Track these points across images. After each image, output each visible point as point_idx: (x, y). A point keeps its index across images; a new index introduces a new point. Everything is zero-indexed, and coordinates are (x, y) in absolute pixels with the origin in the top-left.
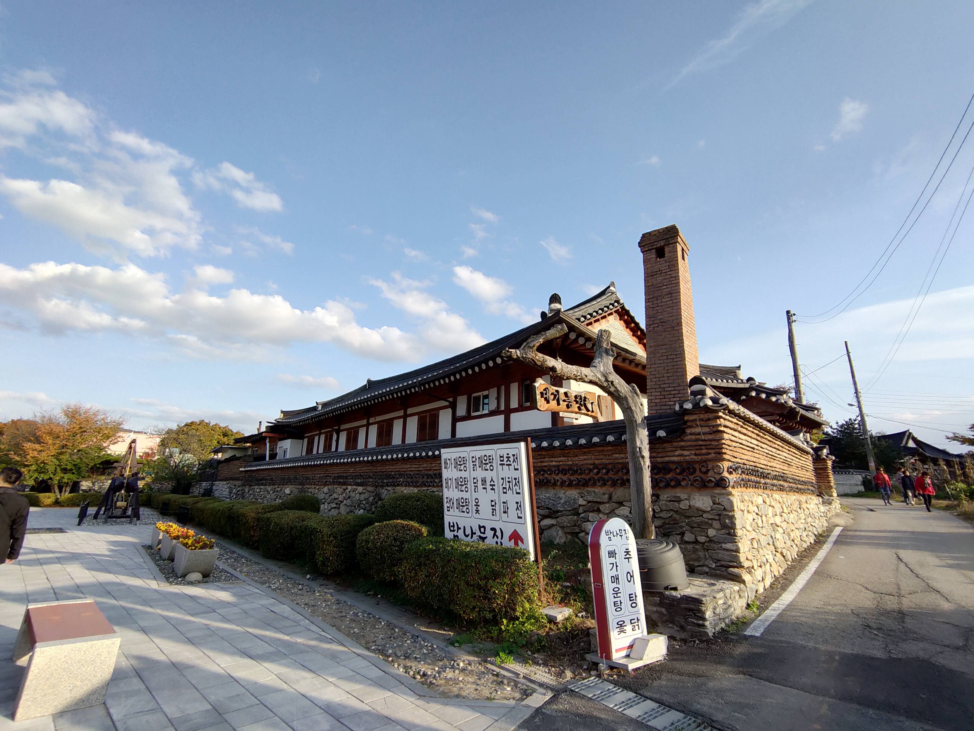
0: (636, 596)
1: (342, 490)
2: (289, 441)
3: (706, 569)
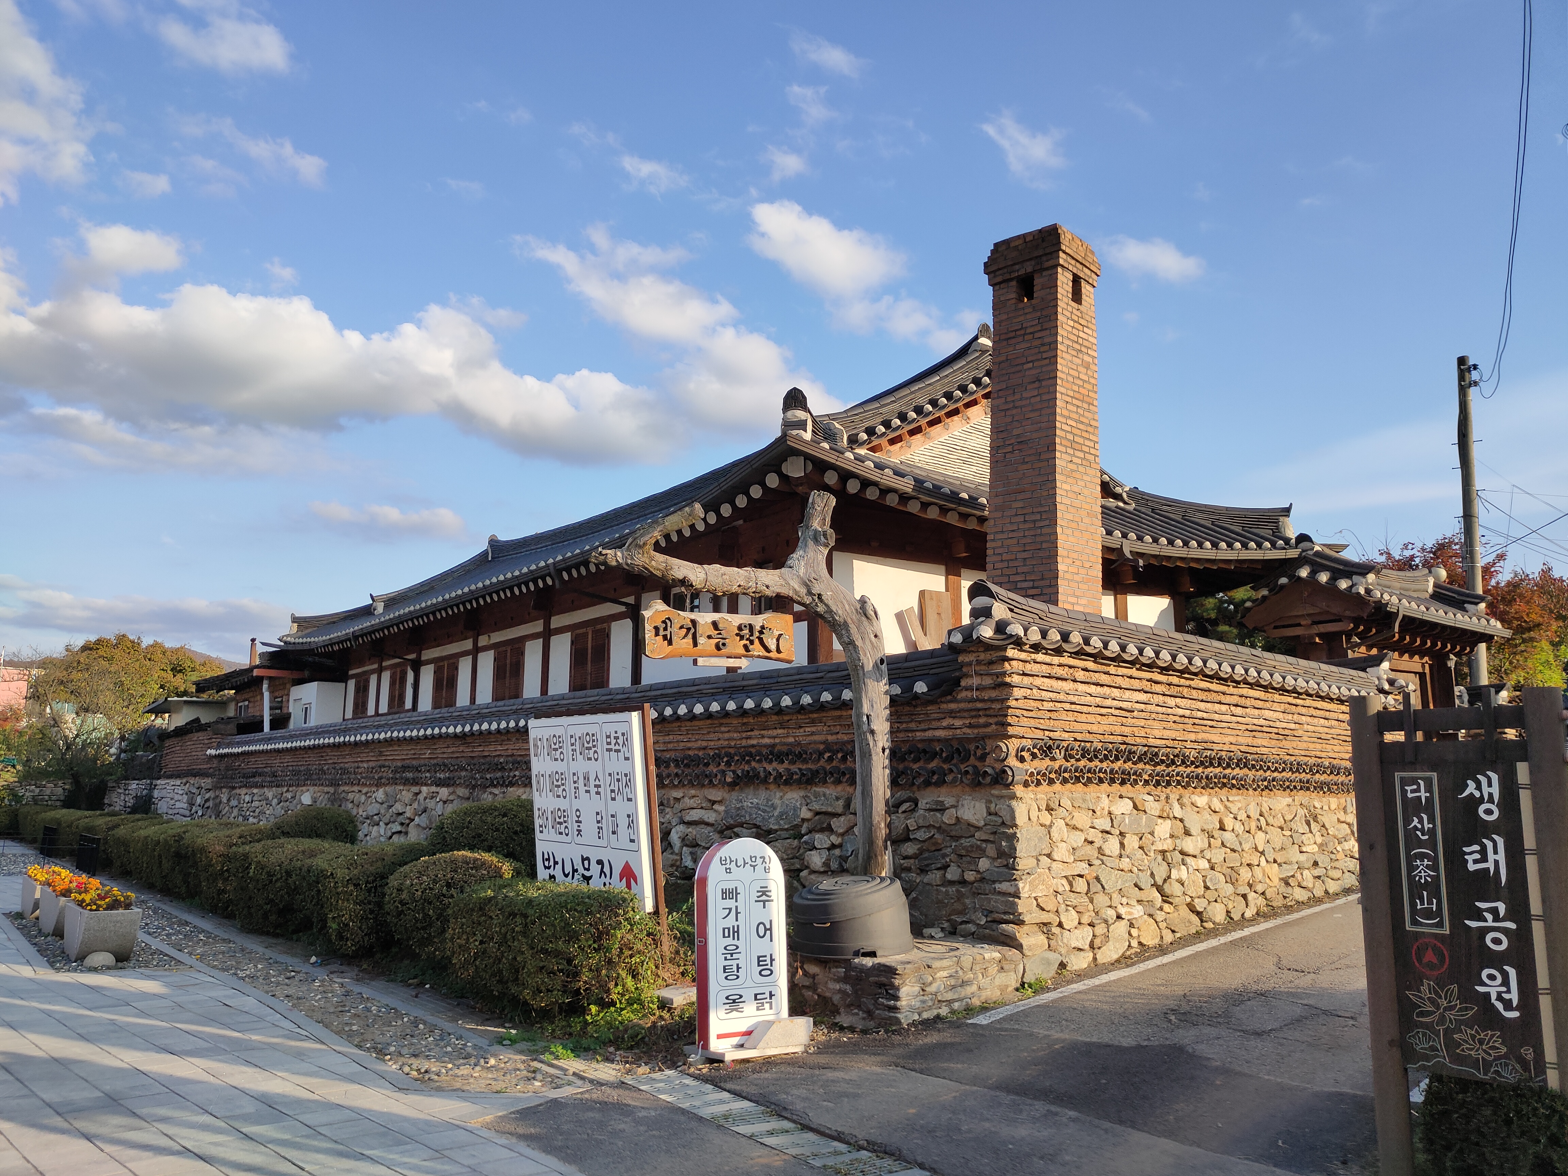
0: (772, 960)
1: (410, 795)
2: (316, 683)
3: (971, 928)
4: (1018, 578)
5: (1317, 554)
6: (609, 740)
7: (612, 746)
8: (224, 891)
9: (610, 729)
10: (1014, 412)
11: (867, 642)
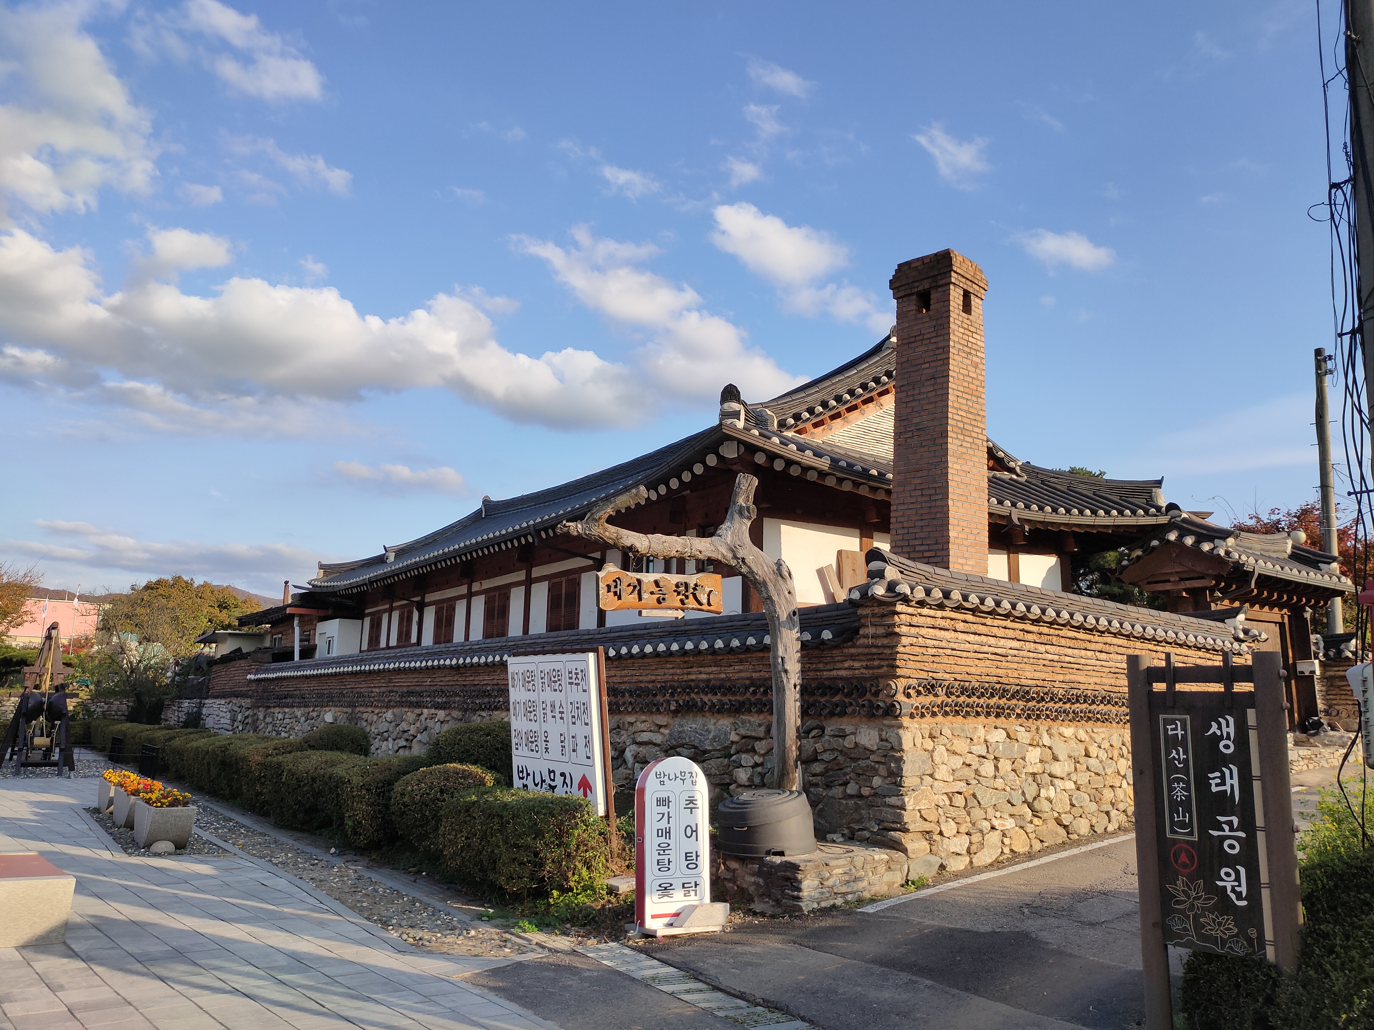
0: (697, 856)
1: (414, 716)
2: (337, 621)
3: (866, 834)
4: (917, 542)
5: (1184, 520)
6: (570, 675)
7: (573, 680)
8: (261, 794)
9: (572, 666)
10: (914, 404)
11: (782, 597)
